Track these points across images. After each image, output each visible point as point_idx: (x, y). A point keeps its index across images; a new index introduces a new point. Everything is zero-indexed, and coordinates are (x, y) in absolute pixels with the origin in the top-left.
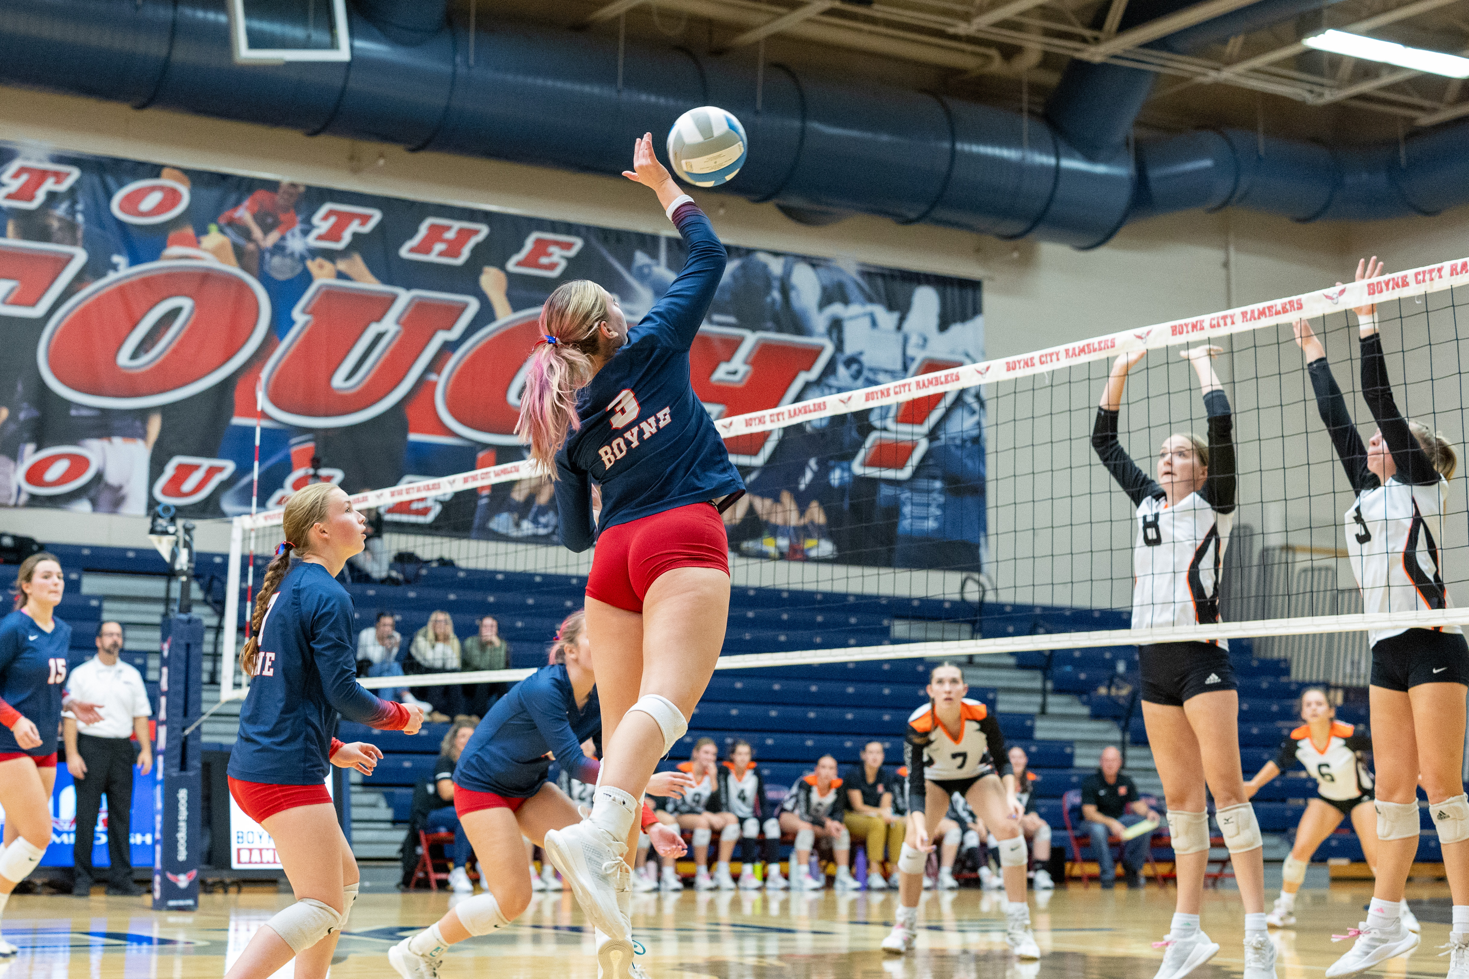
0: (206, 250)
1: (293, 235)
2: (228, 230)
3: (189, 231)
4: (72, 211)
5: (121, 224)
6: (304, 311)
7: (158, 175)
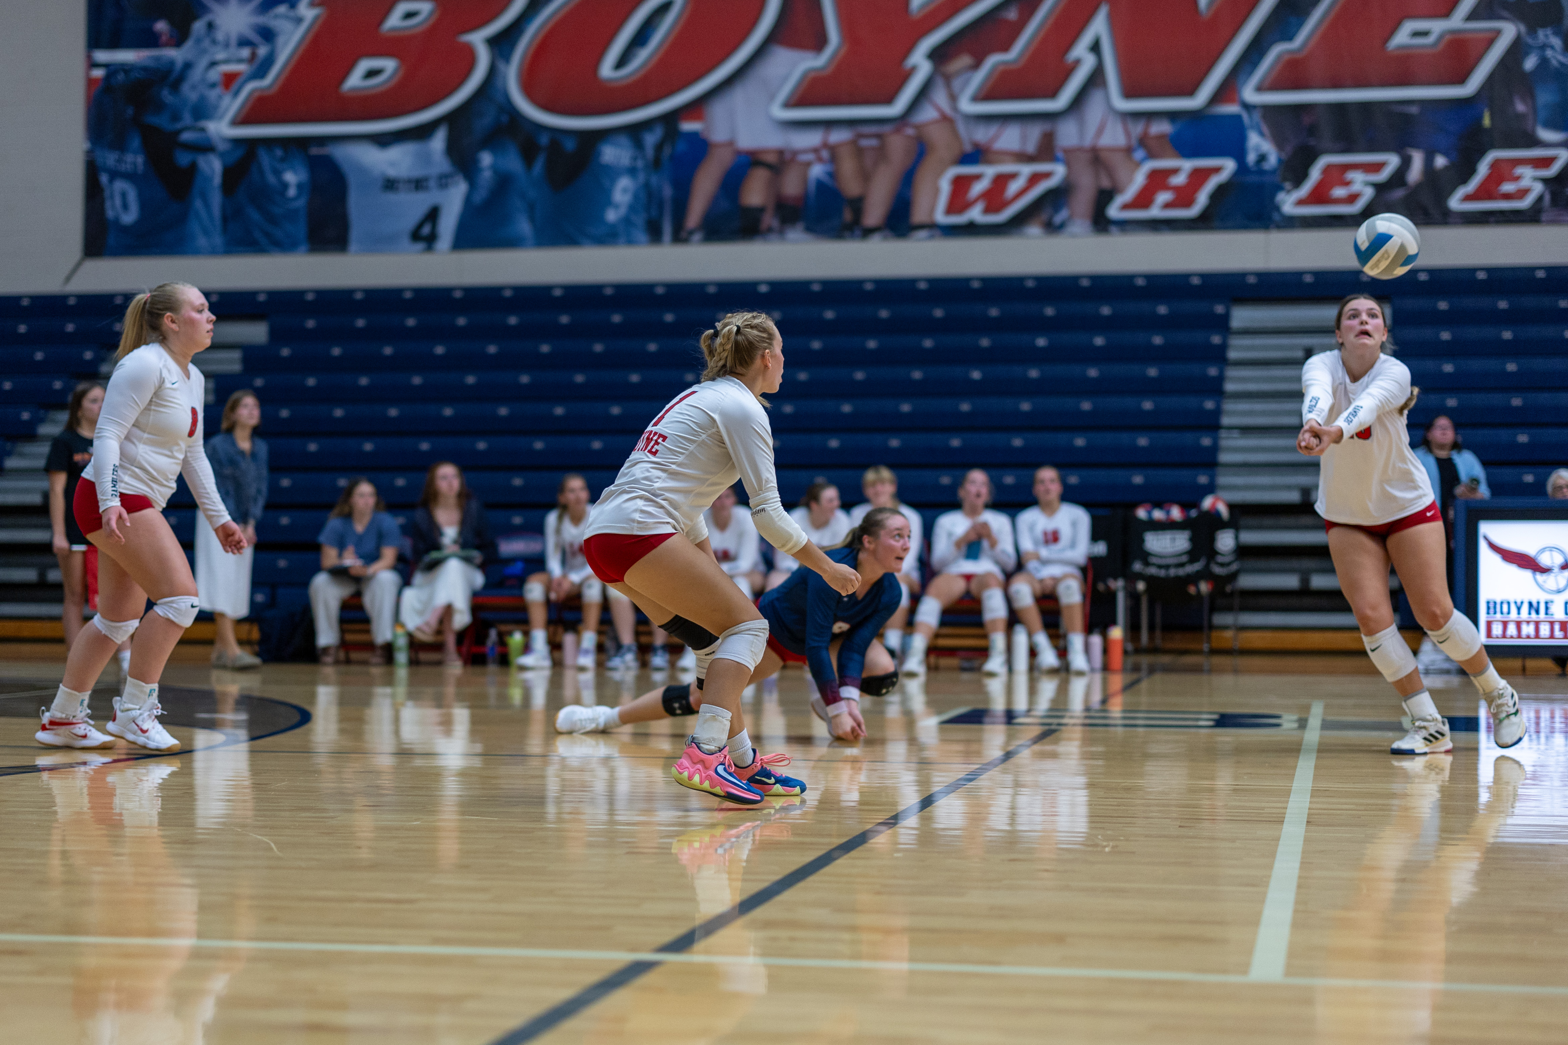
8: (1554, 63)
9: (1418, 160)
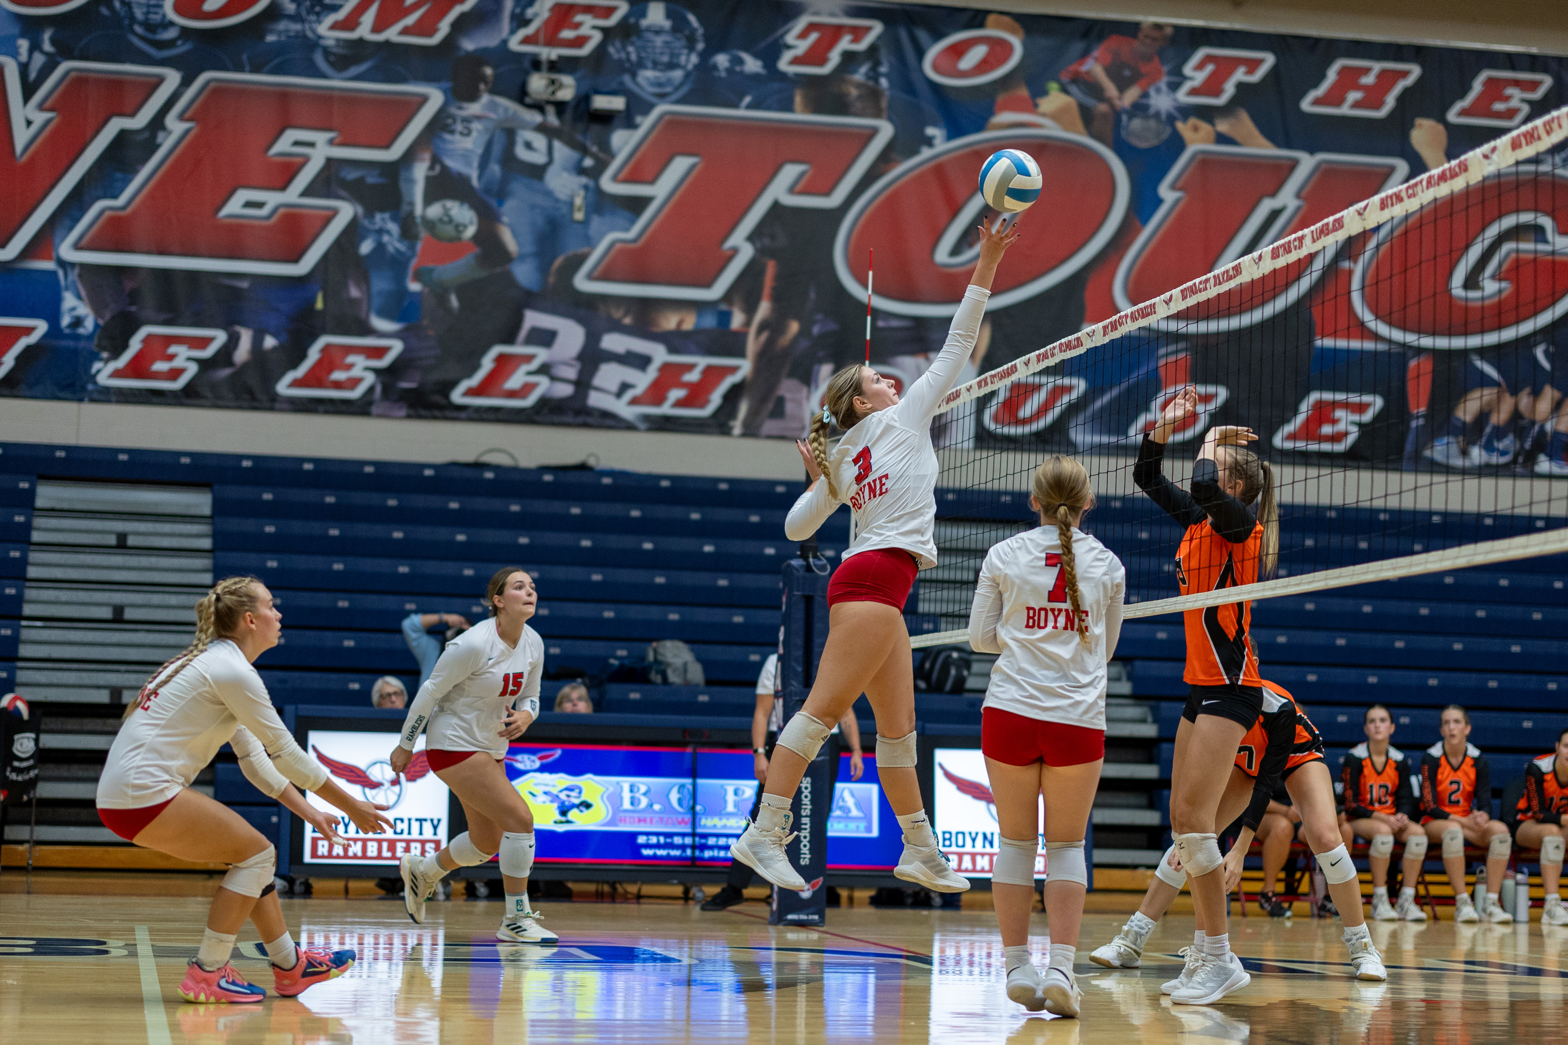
0: (1044, 115)
1: (1158, 91)
2: (1073, 89)
3: (1023, 92)
4: (874, 75)
5: (935, 87)
6: (1173, 187)
7: (981, 25)
8: (391, 249)
9: (246, 338)
